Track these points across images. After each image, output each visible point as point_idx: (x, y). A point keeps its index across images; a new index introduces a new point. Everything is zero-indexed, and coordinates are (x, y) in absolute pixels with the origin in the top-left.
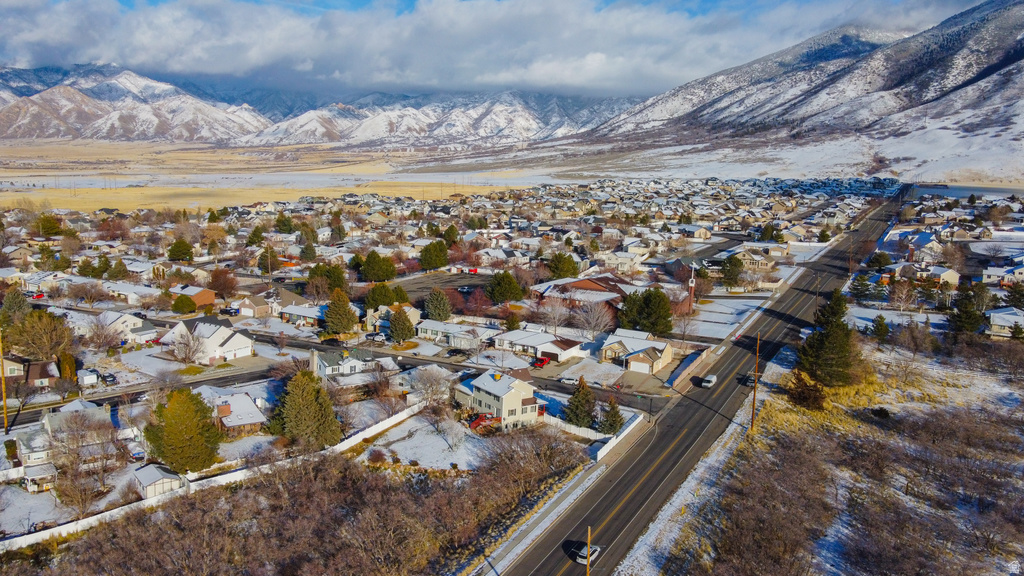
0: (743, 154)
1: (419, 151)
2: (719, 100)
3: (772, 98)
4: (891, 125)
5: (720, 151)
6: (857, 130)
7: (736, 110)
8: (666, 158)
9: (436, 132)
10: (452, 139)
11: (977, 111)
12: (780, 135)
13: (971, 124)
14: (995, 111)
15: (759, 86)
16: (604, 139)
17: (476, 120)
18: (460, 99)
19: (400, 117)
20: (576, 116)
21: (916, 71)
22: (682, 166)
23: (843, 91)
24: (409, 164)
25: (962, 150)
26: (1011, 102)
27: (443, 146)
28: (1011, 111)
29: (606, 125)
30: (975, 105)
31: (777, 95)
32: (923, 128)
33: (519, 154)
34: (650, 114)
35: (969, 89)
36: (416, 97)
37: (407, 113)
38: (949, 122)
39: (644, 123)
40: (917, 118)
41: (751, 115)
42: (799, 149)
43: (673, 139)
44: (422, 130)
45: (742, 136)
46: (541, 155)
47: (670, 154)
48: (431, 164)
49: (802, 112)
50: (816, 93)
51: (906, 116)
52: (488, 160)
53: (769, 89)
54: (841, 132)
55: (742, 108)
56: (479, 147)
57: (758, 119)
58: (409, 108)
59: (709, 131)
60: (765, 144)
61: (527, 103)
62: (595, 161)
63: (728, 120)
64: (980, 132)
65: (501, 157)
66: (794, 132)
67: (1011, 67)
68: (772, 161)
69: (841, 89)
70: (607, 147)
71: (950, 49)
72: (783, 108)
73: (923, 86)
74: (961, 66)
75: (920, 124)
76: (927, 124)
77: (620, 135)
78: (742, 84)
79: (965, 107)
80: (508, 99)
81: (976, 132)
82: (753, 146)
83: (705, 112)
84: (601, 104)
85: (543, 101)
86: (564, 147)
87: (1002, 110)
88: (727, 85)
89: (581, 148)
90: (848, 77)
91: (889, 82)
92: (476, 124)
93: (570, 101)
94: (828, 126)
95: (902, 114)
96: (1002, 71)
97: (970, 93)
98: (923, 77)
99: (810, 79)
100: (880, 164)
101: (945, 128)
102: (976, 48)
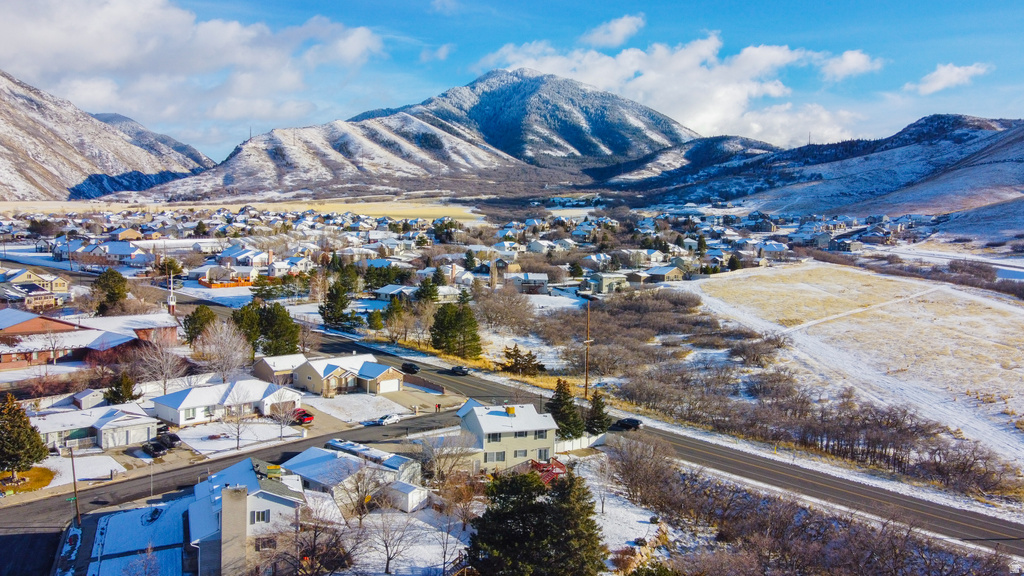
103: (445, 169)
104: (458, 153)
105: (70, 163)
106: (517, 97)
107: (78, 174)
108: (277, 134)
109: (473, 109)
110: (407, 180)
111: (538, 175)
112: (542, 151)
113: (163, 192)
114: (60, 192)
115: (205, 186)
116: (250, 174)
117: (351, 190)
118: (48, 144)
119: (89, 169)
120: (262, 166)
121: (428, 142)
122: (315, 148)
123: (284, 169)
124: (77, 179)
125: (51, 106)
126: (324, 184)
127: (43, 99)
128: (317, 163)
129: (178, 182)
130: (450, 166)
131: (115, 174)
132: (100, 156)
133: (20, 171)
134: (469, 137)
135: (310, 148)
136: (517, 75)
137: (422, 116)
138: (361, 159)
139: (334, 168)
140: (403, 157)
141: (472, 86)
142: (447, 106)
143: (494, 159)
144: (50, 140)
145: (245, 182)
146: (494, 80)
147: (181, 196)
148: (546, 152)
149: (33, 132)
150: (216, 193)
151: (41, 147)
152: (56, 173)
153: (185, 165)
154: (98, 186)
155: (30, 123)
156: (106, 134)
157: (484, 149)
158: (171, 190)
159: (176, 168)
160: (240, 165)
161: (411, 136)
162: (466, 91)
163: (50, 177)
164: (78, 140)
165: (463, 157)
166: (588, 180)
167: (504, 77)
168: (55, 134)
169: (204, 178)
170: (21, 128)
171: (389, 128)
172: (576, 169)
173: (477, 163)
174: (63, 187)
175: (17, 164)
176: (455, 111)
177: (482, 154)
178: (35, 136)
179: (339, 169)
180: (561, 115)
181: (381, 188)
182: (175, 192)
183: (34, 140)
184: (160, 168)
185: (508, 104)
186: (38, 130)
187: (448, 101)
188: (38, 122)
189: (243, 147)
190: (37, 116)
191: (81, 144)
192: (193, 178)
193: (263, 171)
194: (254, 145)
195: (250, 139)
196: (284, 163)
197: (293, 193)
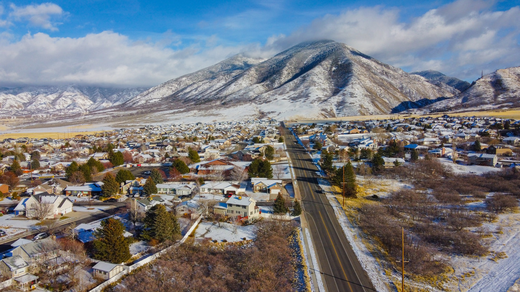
0: (203, 112)
1: (19, 118)
2: (185, 88)
3: (210, 87)
4: (263, 98)
5: (192, 112)
6: (250, 101)
7: (194, 93)
8: (167, 115)
9: (29, 108)
10: (40, 111)
11: (295, 92)
12: (217, 104)
13: (294, 97)
14: (302, 92)
15: (203, 82)
16: (130, 108)
17: (53, 100)
18: (42, 90)
19: (4, 99)
20: (110, 98)
21: (269, 76)
22: (176, 119)
23: (241, 84)
24: (19, 125)
25: (292, 108)
26: (307, 88)
27: (35, 115)
28: (308, 92)
29: (130, 102)
30: (294, 89)
31: (212, 86)
32: (276, 99)
33: (86, 117)
34: (152, 96)
35: (291, 83)
36: (13, 89)
37: (8, 97)
38: (286, 96)
39: (150, 100)
40: (273, 95)
41: (202, 95)
42: (227, 109)
43: (167, 107)
44: (20, 106)
45: (200, 104)
46: (100, 117)
47: (168, 114)
48: (34, 124)
49: (225, 93)
50: (229, 85)
51: (269, 94)
52: (69, 120)
53: (208, 83)
54: (243, 101)
55: (197, 92)
56: (57, 115)
57: (206, 97)
58: (10, 95)
59: (183, 103)
60: (212, 108)
61: (82, 92)
62: (131, 119)
63: (191, 98)
64: (298, 100)
65: (76, 118)
66: (223, 102)
67: (305, 74)
68: (217, 115)
70: (134, 112)
71: (280, 67)
72: (216, 92)
73: (273, 82)
74: (286, 74)
75: (275, 97)
77: (138, 106)
78: (194, 82)
79: (291, 90)
80: (71, 89)
82: (207, 109)
83: (180, 94)
84: (123, 92)
85: (90, 90)
86: (111, 113)
87: (304, 91)
88: (187, 82)
89: (121, 113)
90: (242, 78)
91: (259, 80)
92: (53, 103)
93: (106, 90)
94: (237, 99)
95: (267, 94)
96: (302, 76)
97: (292, 84)
98: (272, 78)
99: (225, 79)
100: (262, 115)
101: (284, 99)
102: (290, 66)
105: (394, 96)
107: (397, 101)
108: (499, 73)
113: (429, 108)
114: (388, 110)
115: (451, 104)
116: (478, 95)
118: (386, 89)
119: (402, 99)
120: (486, 91)
123: (500, 92)
124: (396, 104)
125: (391, 72)
127: (389, 68)
129: (438, 103)
131: (415, 101)
132: (410, 92)
133: (373, 102)
144: (387, 87)
145: (474, 100)
147: (438, 109)
151: (383, 91)
152: (388, 102)
154: (405, 106)
155: (381, 80)
156: (414, 82)
158: (433, 107)
159: (447, 95)
160: (473, 91)
163: (384, 104)
164: (401, 86)
168: (391, 84)
169: (454, 100)
170: (376, 83)
174: (389, 108)
175: (372, 99)
178: (381, 86)
182: (435, 108)
183: (381, 88)
184: (438, 96)
186: (383, 83)
188: (385, 80)
189: (477, 81)
190: (384, 77)
191: (402, 88)
192: (446, 100)
193: (486, 94)
194: (483, 80)
195: (482, 77)
196: (501, 88)
197: (499, 105)
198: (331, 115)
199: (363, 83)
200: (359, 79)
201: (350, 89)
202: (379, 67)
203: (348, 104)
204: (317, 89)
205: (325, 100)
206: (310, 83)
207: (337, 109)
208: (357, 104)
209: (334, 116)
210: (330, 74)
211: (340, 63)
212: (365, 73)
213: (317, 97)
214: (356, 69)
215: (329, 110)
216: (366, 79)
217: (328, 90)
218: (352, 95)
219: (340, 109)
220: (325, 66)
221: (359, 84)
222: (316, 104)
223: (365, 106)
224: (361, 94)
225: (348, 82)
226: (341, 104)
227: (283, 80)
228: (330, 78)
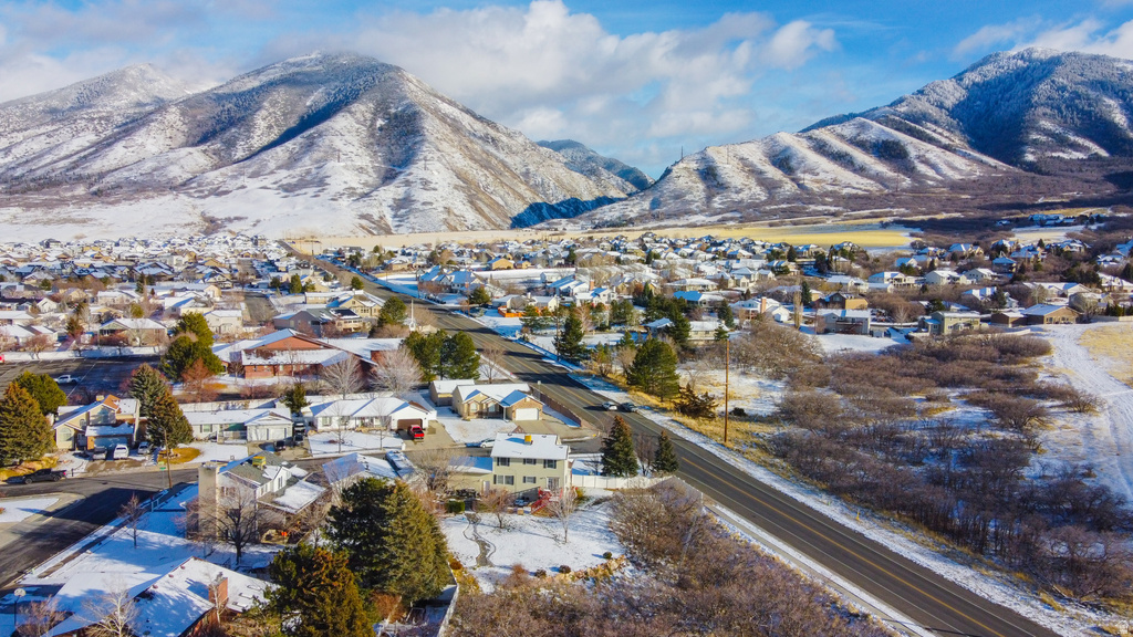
0: (38, 213)
3: (50, 149)
4: (208, 184)
6: (173, 188)
11: (291, 172)
12: (77, 193)
13: (289, 184)
14: (308, 172)
15: (26, 133)
21: (218, 128)
23: (142, 145)
25: (287, 210)
26: (320, 163)
28: (322, 174)
30: (289, 165)
31: (57, 146)
32: (243, 187)
35: (278, 149)
38: (268, 181)
40: (234, 177)
41: (27, 168)
42: (112, 209)
45: (24, 192)
49: (96, 166)
50: (109, 145)
51: (222, 174)
53: (43, 137)
54: (154, 189)
55: (9, 159)
57: (39, 173)
60: (63, 202)
64: (299, 192)
66: (94, 188)
67: (312, 131)
68: (84, 221)
69: (140, 142)
71: (246, 109)
72: (70, 160)
73: (230, 144)
74: (263, 127)
76: (246, 184)
79: (279, 168)
81: (297, 193)
82: (48, 205)
87: (314, 171)
90: (143, 131)
91: (191, 139)
94: (135, 183)
95: (217, 173)
96: (306, 134)
97: (281, 154)
98: (227, 135)
99: (95, 129)
100: (212, 225)
101: (265, 188)
102: (271, 110)
103: (907, 182)
104: (926, 162)
105: (515, 192)
106: (1020, 86)
107: (521, 203)
108: (711, 152)
109: (957, 106)
110: (856, 197)
111: (1034, 185)
112: (1049, 154)
113: (590, 218)
114: (504, 221)
115: (631, 211)
116: (678, 196)
117: (784, 211)
118: (497, 175)
119: (532, 197)
120: (690, 188)
121: (889, 152)
122: (752, 165)
123: (714, 190)
124: (519, 208)
125: (504, 139)
126: (755, 206)
127: (498, 130)
128: (752, 182)
129: (606, 208)
130: (914, 179)
131: (554, 202)
132: (543, 184)
133: (471, 203)
134: (945, 141)
135: (745, 165)
136: (1022, 58)
137: (885, 121)
138: (802, 176)
139: (770, 186)
140: (855, 171)
141: (959, 78)
142: (923, 106)
143: (975, 167)
144: (498, 170)
145: (672, 206)
146: (990, 67)
147: (607, 222)
148: (1054, 154)
149: (486, 166)
150: (642, 218)
151: (491, 179)
152: (502, 203)
153: (623, 190)
154: (537, 214)
155: (484, 156)
156: (549, 162)
157: (965, 155)
158: (598, 217)
159: (613, 193)
160: (668, 187)
161: (868, 145)
162: (950, 85)
163: (496, 207)
164: (524, 170)
165: (933, 166)
166: (1109, 189)
167: (1004, 62)
168: (505, 165)
169: (632, 203)
170: (476, 161)
171: (842, 137)
172: (1095, 175)
173: (950, 173)
174: (506, 217)
175: (469, 196)
176: (933, 111)
177: (959, 162)
178: (486, 168)
179: (775, 188)
180: (1081, 104)
181: (820, 208)
182: (602, 219)
183: (486, 172)
184: (598, 194)
185: (1007, 95)
186: (490, 162)
187: (924, 98)
188: (492, 154)
189: (674, 168)
190: (492, 149)
191: (527, 174)
192: (621, 203)
193: (691, 193)
194: (685, 165)
195: (682, 160)
196: (715, 183)
197: (720, 217)
198: (382, 228)
199: (447, 158)
200: (439, 150)
201: (420, 172)
202: (478, 126)
203: (418, 206)
204: (346, 167)
205: (366, 195)
206: (326, 152)
207: (395, 216)
208: (439, 206)
209: (388, 232)
210: (372, 135)
211: (393, 111)
212: (451, 136)
213: (347, 186)
214: (430, 125)
215: (376, 218)
216: (454, 150)
217: (370, 170)
218: (425, 184)
219: (401, 216)
220: (358, 115)
221: (439, 160)
222: (345, 202)
223: (455, 211)
224: (445, 184)
225: (414, 154)
226: (403, 205)
227: (257, 143)
228: (371, 144)
